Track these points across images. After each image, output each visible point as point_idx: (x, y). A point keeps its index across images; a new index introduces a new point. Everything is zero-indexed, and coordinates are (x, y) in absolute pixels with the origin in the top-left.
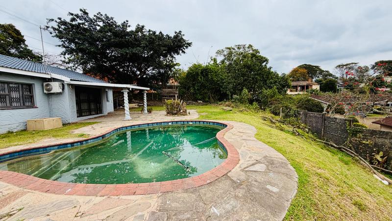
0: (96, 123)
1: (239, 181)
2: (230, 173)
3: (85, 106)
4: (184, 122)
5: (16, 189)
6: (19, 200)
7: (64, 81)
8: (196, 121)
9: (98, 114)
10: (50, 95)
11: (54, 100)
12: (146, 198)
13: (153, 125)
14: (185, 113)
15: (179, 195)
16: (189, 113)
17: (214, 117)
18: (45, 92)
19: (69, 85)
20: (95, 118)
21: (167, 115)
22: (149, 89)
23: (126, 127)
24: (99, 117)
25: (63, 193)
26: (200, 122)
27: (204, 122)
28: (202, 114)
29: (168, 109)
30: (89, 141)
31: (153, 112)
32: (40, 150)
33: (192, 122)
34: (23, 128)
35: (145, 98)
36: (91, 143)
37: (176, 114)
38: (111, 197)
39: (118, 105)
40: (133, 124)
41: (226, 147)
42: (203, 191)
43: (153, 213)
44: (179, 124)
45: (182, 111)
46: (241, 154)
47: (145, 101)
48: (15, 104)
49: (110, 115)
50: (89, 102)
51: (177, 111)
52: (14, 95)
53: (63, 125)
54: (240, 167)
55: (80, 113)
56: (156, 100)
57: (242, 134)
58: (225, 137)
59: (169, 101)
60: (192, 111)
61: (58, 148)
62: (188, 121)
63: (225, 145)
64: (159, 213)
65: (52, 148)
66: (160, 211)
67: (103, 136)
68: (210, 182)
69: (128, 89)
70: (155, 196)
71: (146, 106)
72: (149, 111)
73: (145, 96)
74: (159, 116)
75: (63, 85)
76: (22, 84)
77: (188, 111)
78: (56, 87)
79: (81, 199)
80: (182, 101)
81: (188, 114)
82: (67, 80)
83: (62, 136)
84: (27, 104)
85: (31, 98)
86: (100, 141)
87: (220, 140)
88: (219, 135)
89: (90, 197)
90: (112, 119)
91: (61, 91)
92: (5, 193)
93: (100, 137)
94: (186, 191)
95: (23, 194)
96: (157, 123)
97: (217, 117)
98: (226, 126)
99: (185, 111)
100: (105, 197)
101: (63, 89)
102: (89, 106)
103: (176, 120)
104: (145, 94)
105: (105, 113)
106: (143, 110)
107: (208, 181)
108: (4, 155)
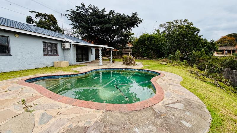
0: (84, 66)
1: (159, 113)
2: (154, 106)
3: (80, 56)
4: (132, 69)
5: (39, 94)
6: (38, 100)
7: (71, 42)
8: (140, 70)
9: (86, 61)
10: (64, 49)
11: (66, 52)
12: (96, 112)
13: (113, 69)
14: (134, 64)
15: (115, 114)
16: (137, 64)
17: (152, 68)
18: (63, 48)
19: (73, 44)
20: (85, 63)
21: (123, 64)
22: (114, 48)
23: (99, 69)
24: (87, 63)
25: (56, 100)
26: (142, 70)
27: (145, 70)
28: (145, 65)
29: (124, 60)
30: (78, 75)
31: (115, 62)
32: (56, 76)
33: (137, 69)
34: (52, 65)
36: (79, 76)
37: (128, 64)
38: (78, 107)
39: (97, 57)
40: (102, 68)
41: (156, 88)
42: (132, 114)
43: (97, 122)
44: (129, 70)
45: (132, 63)
46: (166, 94)
47: (112, 55)
48: (49, 53)
49: (92, 62)
50: (82, 54)
51: (129, 62)
52: (50, 49)
53: (70, 65)
54: (163, 103)
55: (78, 60)
56: (118, 55)
57: (170, 81)
58: (157, 81)
59: (125, 56)
60: (138, 63)
61: (63, 77)
62: (135, 69)
63: (155, 86)
64: (100, 123)
65: (61, 76)
66: (101, 121)
67: (86, 73)
68: (138, 109)
69: (102, 48)
70: (101, 111)
71: (111, 58)
72: (113, 61)
73: (112, 53)
74: (119, 65)
75: (70, 44)
76: (53, 44)
77: (136, 63)
78: (67, 46)
79: (63, 105)
80: (133, 56)
81: (136, 65)
82: (72, 42)
83: (67, 71)
84: (55, 54)
85: (57, 50)
86: (84, 75)
87: (152, 83)
88: (153, 80)
89: (68, 105)
90: (93, 64)
91: (69, 48)
92: (34, 95)
93: (84, 73)
94: (121, 112)
95: (40, 97)
96: (116, 68)
97: (155, 68)
98: (160, 74)
99: (134, 63)
100: (75, 106)
101: (70, 47)
102: (82, 57)
103: (128, 68)
104: (112, 51)
105: (90, 61)
106: (110, 60)
107: (137, 109)
108: (40, 77)
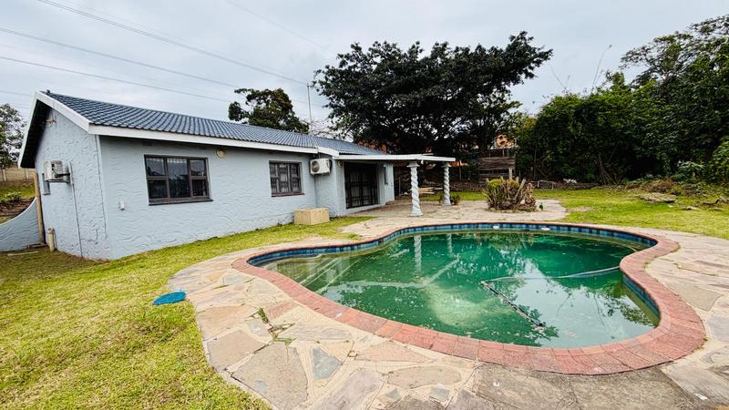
0: (370, 218)
1: (703, 398)
2: (669, 367)
3: (355, 193)
4: (527, 225)
5: (287, 298)
6: (289, 313)
7: (331, 156)
8: (558, 226)
9: (372, 204)
10: (316, 177)
11: (321, 182)
12: (452, 362)
13: (460, 228)
14: (530, 206)
15: (520, 379)
16: (541, 207)
17: (610, 217)
18: (312, 172)
19: (337, 161)
20: (369, 210)
21: (489, 210)
22: (453, 159)
23: (414, 228)
24: (374, 209)
25: (332, 316)
26: (569, 227)
27: (580, 228)
28: (578, 209)
29: (491, 197)
30: (362, 246)
31: (461, 202)
32: (308, 251)
33: (548, 226)
34: (290, 221)
35: (447, 178)
36: (365, 250)
37: (508, 208)
38: (398, 343)
39: (402, 189)
40: (425, 224)
41: (654, 296)
42: (582, 387)
43: (465, 395)
44: (517, 229)
45: (523, 202)
46: (710, 325)
47: (447, 182)
48: (283, 190)
49: (389, 206)
50: (361, 186)
51: (511, 201)
52: (284, 178)
53: (331, 218)
54: (708, 359)
55: (350, 203)
56: (468, 180)
57: (714, 270)
58: (648, 270)
59: (494, 182)
60: (547, 203)
61: (326, 252)
62: (537, 225)
63: (649, 290)
64: (479, 400)
65: (319, 250)
66: (479, 394)
67: (380, 241)
68: (601, 372)
69: (419, 162)
70: (468, 363)
71: (447, 191)
72: (454, 201)
73: (447, 174)
74: (473, 211)
75: (330, 161)
76: (291, 164)
77: (538, 202)
78: (323, 165)
79: (356, 333)
80: (524, 181)
81: (538, 208)
82: (335, 154)
83: (330, 234)
84: (295, 189)
85: (298, 180)
87: (632, 276)
88: (628, 264)
89: (367, 333)
90: (392, 213)
91: (328, 170)
92: (279, 299)
93: (376, 241)
94: (538, 374)
95: (294, 305)
96: (468, 224)
97: (622, 218)
98: (656, 242)
99: (532, 203)
100: (385, 339)
101: (331, 168)
102: (361, 193)
103: (509, 220)
104: (447, 170)
105: (383, 203)
106: (442, 199)
107: (597, 370)
108: (275, 252)
